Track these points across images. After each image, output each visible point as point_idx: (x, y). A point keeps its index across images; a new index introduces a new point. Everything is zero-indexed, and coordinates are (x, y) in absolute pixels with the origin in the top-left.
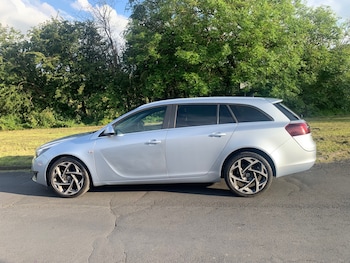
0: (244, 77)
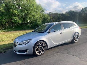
0: (30, 19)
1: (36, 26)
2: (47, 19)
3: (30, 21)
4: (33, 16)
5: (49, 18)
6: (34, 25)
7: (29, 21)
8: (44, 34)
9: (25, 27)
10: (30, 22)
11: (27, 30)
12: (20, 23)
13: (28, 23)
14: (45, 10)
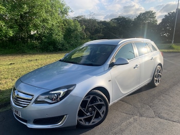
1: (50, 45)
2: (74, 30)
3: (36, 32)
4: (44, 21)
5: (80, 29)
6: (45, 42)
7: (32, 33)
8: (102, 69)
9: (23, 46)
10: (35, 34)
11: (30, 54)
12: (11, 35)
13: (31, 37)
14: (70, 10)
